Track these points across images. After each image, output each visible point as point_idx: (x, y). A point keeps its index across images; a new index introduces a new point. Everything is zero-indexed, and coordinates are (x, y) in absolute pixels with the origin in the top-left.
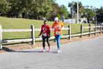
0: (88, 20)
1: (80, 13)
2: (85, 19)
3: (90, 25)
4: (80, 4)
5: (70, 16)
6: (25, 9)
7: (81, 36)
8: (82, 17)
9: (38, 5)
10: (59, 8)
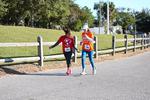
0: (124, 29)
1: (111, 18)
2: (119, 28)
3: (126, 37)
4: (111, 6)
5: (96, 24)
6: (28, 12)
7: (112, 53)
8: (115, 25)
9: (48, 6)
10: (80, 12)
